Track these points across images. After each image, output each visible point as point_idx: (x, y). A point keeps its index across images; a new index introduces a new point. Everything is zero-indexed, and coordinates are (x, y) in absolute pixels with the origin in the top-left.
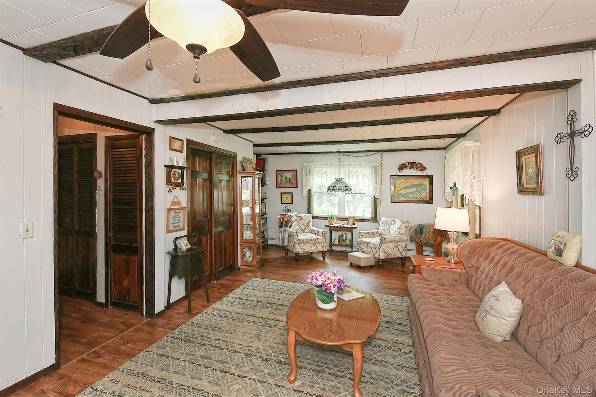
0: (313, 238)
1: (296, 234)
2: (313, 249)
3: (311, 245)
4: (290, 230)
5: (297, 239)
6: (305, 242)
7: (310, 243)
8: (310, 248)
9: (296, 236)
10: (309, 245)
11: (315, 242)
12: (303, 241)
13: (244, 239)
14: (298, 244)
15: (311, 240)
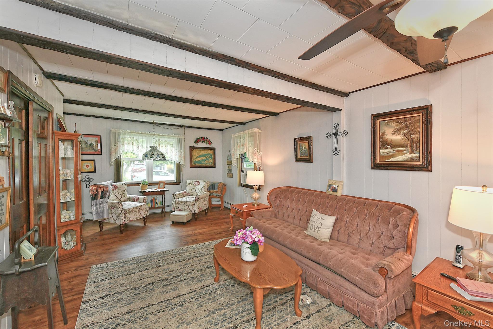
0: (137, 206)
1: (120, 204)
2: (137, 216)
3: (135, 213)
4: (109, 201)
5: (122, 210)
6: (130, 211)
7: (135, 211)
8: (135, 216)
9: (121, 207)
10: (133, 214)
11: (139, 209)
12: (129, 209)
13: (62, 221)
14: (124, 215)
15: (136, 208)
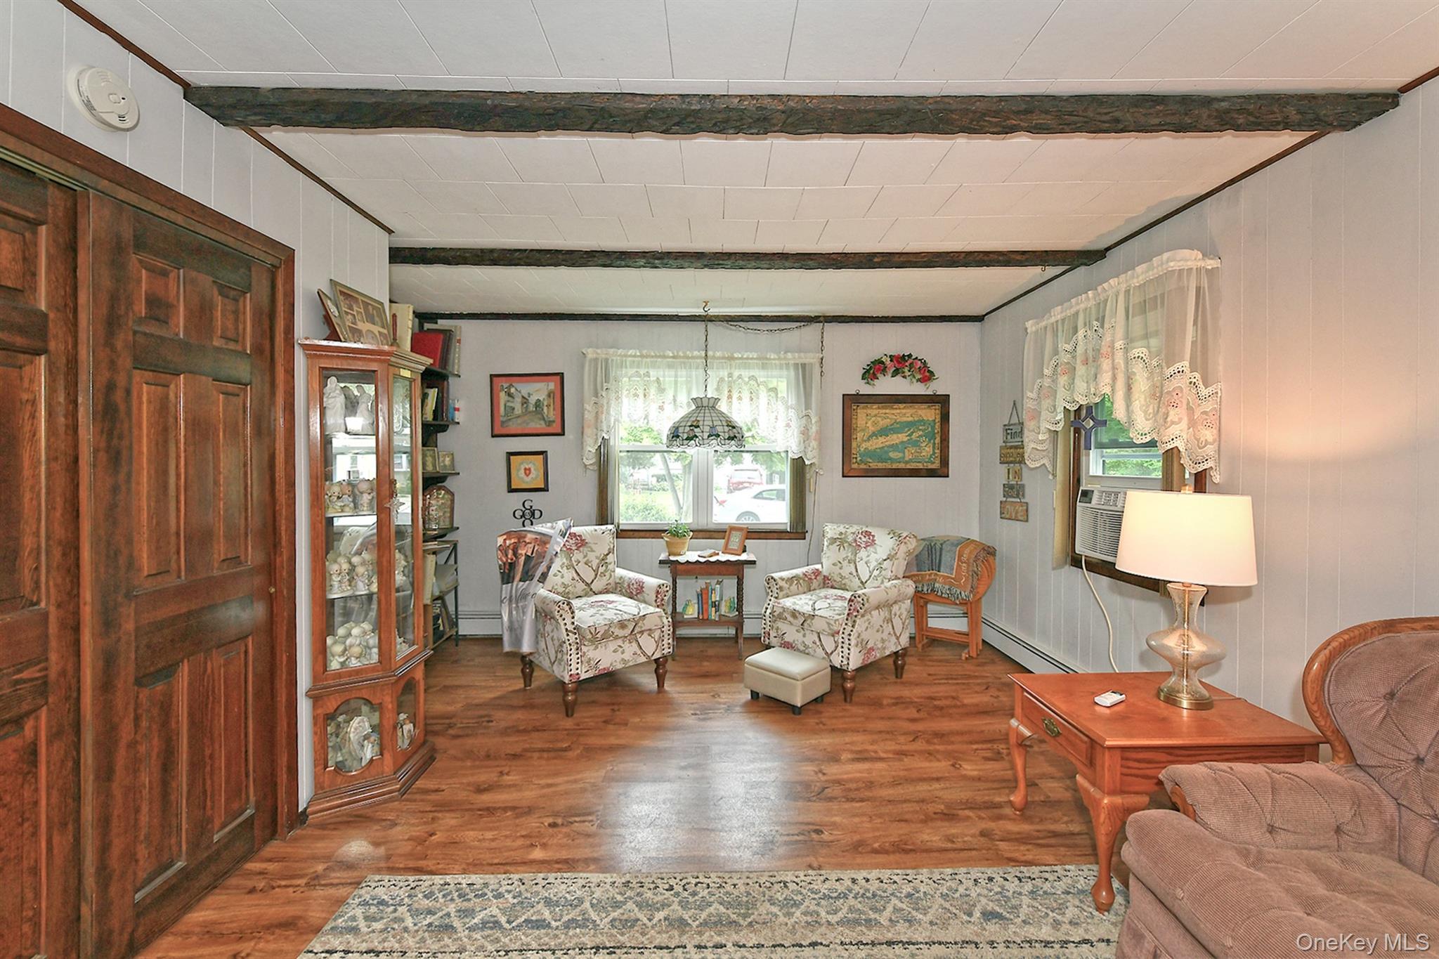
0: (626, 617)
1: (567, 608)
2: (627, 656)
3: (620, 642)
4: (542, 591)
5: (570, 627)
6: (599, 637)
7: (617, 638)
8: (619, 656)
9: (568, 616)
10: (612, 645)
11: (632, 629)
12: (594, 631)
13: (334, 665)
14: (574, 648)
15: (622, 625)
